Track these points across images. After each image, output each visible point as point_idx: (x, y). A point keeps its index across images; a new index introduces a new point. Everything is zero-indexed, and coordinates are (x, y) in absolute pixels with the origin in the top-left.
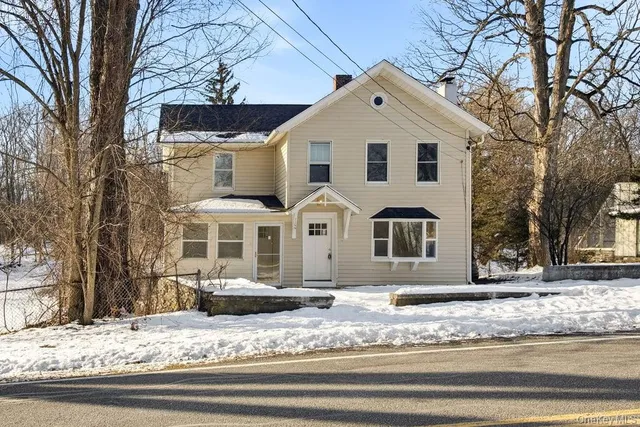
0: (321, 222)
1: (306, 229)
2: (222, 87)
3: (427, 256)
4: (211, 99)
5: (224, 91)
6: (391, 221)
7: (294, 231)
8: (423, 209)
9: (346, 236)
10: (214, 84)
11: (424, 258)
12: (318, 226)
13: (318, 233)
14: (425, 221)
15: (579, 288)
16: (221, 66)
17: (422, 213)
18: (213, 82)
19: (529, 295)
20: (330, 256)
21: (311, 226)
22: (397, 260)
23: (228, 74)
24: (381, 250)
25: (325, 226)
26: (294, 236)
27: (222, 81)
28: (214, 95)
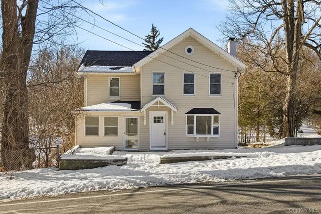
0: (160, 116)
1: (152, 120)
2: (154, 40)
3: (214, 134)
4: (148, 46)
5: (155, 42)
6: (195, 115)
7: (145, 121)
8: (212, 109)
9: (172, 123)
10: (150, 38)
11: (212, 135)
12: (159, 118)
13: (159, 122)
14: (213, 116)
15: (257, 153)
16: (153, 28)
17: (212, 111)
18: (149, 37)
19: (231, 157)
20: (165, 134)
21: (155, 118)
22: (198, 136)
23: (157, 33)
24: (190, 131)
25: (162, 118)
26: (145, 123)
27: (154, 37)
28: (150, 44)
